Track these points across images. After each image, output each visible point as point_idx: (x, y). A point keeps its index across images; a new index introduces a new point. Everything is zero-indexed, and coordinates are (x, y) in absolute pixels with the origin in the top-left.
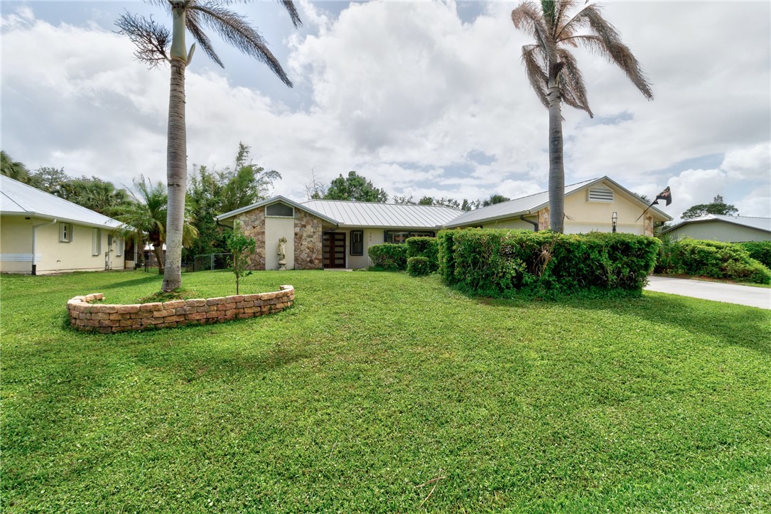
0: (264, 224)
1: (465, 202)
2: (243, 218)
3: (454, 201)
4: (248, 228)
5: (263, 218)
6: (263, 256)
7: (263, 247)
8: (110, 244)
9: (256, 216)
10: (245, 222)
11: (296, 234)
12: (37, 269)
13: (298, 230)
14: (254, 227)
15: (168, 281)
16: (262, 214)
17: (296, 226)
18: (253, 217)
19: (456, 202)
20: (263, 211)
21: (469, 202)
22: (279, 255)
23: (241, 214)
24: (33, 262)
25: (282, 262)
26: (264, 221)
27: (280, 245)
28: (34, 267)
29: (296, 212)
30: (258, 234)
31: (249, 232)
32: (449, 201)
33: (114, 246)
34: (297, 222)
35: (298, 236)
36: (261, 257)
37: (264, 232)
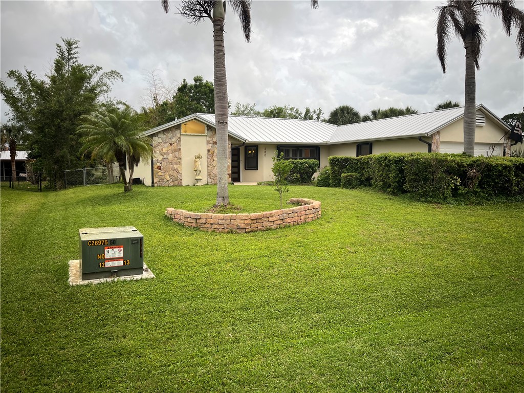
0: (180, 141)
1: (308, 111)
2: (161, 136)
3: (295, 109)
4: (166, 145)
5: (179, 136)
6: (180, 172)
7: (180, 163)
9: (173, 134)
10: (163, 139)
11: (209, 151)
13: (210, 146)
14: (171, 145)
15: (223, 197)
16: (177, 131)
17: (208, 143)
18: (170, 135)
19: (297, 110)
20: (179, 128)
21: (311, 110)
22: (196, 171)
23: (160, 132)
25: (198, 177)
26: (180, 138)
27: (196, 162)
29: (208, 130)
30: (175, 151)
31: (167, 149)
32: (291, 109)
34: (209, 139)
35: (210, 153)
36: (178, 173)
37: (180, 149)
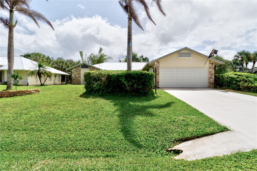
2: (74, 69)
4: (76, 72)
5: (80, 69)
7: (80, 78)
8: (55, 77)
9: (78, 68)
10: (75, 70)
12: (29, 84)
14: (77, 72)
16: (79, 68)
20: (80, 67)
23: (74, 68)
24: (28, 82)
26: (80, 70)
28: (28, 83)
29: (89, 67)
33: (56, 78)
36: (80, 81)
37: (80, 73)
